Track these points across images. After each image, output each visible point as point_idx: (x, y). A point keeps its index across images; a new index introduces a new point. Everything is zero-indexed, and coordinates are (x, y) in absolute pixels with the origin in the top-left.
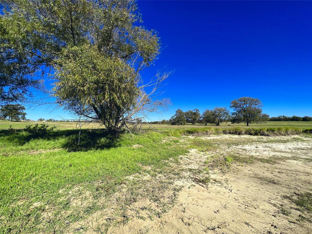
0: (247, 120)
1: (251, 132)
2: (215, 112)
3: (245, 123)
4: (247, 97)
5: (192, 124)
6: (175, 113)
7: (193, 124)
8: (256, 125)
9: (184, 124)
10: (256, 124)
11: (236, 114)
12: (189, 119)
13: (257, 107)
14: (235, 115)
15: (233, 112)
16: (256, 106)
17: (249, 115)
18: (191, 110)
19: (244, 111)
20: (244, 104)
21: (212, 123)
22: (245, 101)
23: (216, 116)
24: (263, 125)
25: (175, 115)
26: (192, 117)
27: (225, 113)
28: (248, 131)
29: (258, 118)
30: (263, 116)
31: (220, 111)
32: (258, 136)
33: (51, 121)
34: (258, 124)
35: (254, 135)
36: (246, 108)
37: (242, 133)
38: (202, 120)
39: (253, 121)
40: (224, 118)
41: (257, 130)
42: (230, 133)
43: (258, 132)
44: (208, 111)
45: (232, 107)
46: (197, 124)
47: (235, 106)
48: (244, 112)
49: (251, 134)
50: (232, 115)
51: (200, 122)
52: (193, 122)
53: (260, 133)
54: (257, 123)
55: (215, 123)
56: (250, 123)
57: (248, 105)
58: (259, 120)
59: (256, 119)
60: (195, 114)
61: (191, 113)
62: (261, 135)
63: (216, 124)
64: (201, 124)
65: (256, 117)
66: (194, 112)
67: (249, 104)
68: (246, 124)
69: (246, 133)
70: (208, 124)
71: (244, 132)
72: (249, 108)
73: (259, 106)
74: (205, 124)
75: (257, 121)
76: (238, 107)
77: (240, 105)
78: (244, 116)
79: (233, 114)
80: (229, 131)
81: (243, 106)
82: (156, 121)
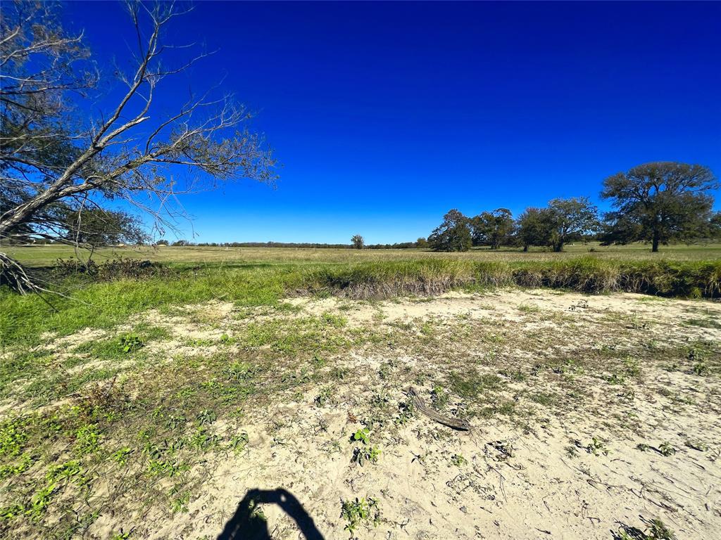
0: (656, 233)
1: (651, 278)
2: (553, 213)
3: (645, 244)
4: (660, 163)
5: (490, 247)
6: (442, 221)
7: (492, 249)
8: (683, 250)
9: (466, 249)
10: (685, 246)
11: (620, 217)
12: (484, 235)
13: (695, 192)
14: (616, 221)
15: (609, 210)
16: (691, 189)
17: (664, 218)
18: (489, 212)
19: (648, 205)
20: (649, 185)
21: (541, 244)
22: (652, 176)
23: (555, 225)
24: (712, 249)
25: (442, 226)
26: (490, 231)
27: (583, 215)
28: (640, 275)
29: (694, 227)
30: (713, 221)
31: (568, 209)
32: (689, 303)
33: (182, 245)
34: (692, 246)
35: (669, 295)
36: (653, 197)
37: (601, 288)
38: (515, 236)
39: (677, 236)
40: (578, 229)
41: (685, 273)
42: (546, 283)
43: (689, 281)
44: (532, 212)
45: (606, 196)
46: (502, 248)
47: (618, 191)
48: (647, 208)
49: (649, 289)
50: (607, 220)
51: (510, 242)
52: (493, 244)
53: (701, 286)
54: (688, 244)
55: (549, 246)
56: (665, 244)
57: (662, 188)
58: (698, 234)
59: (689, 229)
60: (498, 221)
61: (490, 218)
62: (706, 296)
63: (552, 247)
64: (511, 249)
65: (686, 225)
66: (495, 215)
67: (668, 185)
68: (651, 247)
69: (624, 285)
70: (531, 248)
71: (613, 281)
72: (665, 197)
73: (703, 187)
74: (522, 248)
75: (690, 237)
76: (626, 195)
77: (637, 190)
78: (644, 221)
79: (609, 217)
80: (543, 273)
81: (644, 192)
82: (405, 241)
